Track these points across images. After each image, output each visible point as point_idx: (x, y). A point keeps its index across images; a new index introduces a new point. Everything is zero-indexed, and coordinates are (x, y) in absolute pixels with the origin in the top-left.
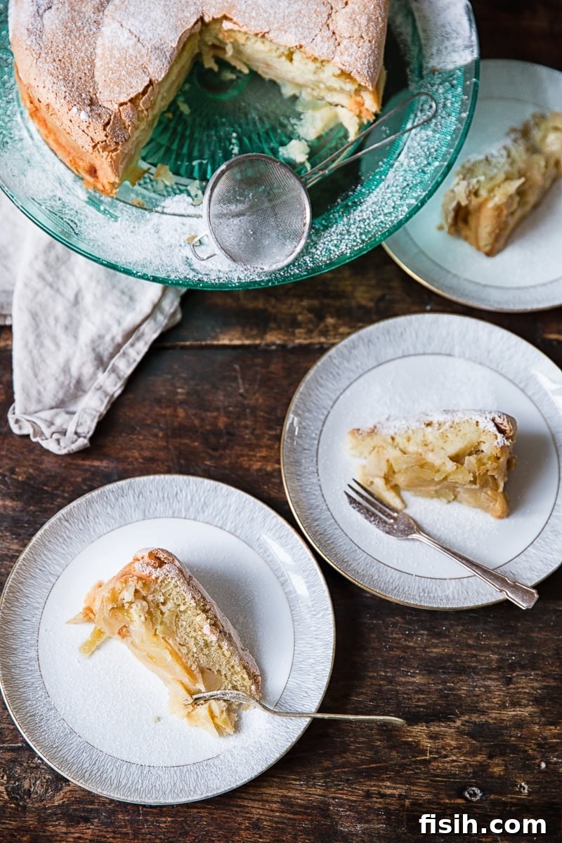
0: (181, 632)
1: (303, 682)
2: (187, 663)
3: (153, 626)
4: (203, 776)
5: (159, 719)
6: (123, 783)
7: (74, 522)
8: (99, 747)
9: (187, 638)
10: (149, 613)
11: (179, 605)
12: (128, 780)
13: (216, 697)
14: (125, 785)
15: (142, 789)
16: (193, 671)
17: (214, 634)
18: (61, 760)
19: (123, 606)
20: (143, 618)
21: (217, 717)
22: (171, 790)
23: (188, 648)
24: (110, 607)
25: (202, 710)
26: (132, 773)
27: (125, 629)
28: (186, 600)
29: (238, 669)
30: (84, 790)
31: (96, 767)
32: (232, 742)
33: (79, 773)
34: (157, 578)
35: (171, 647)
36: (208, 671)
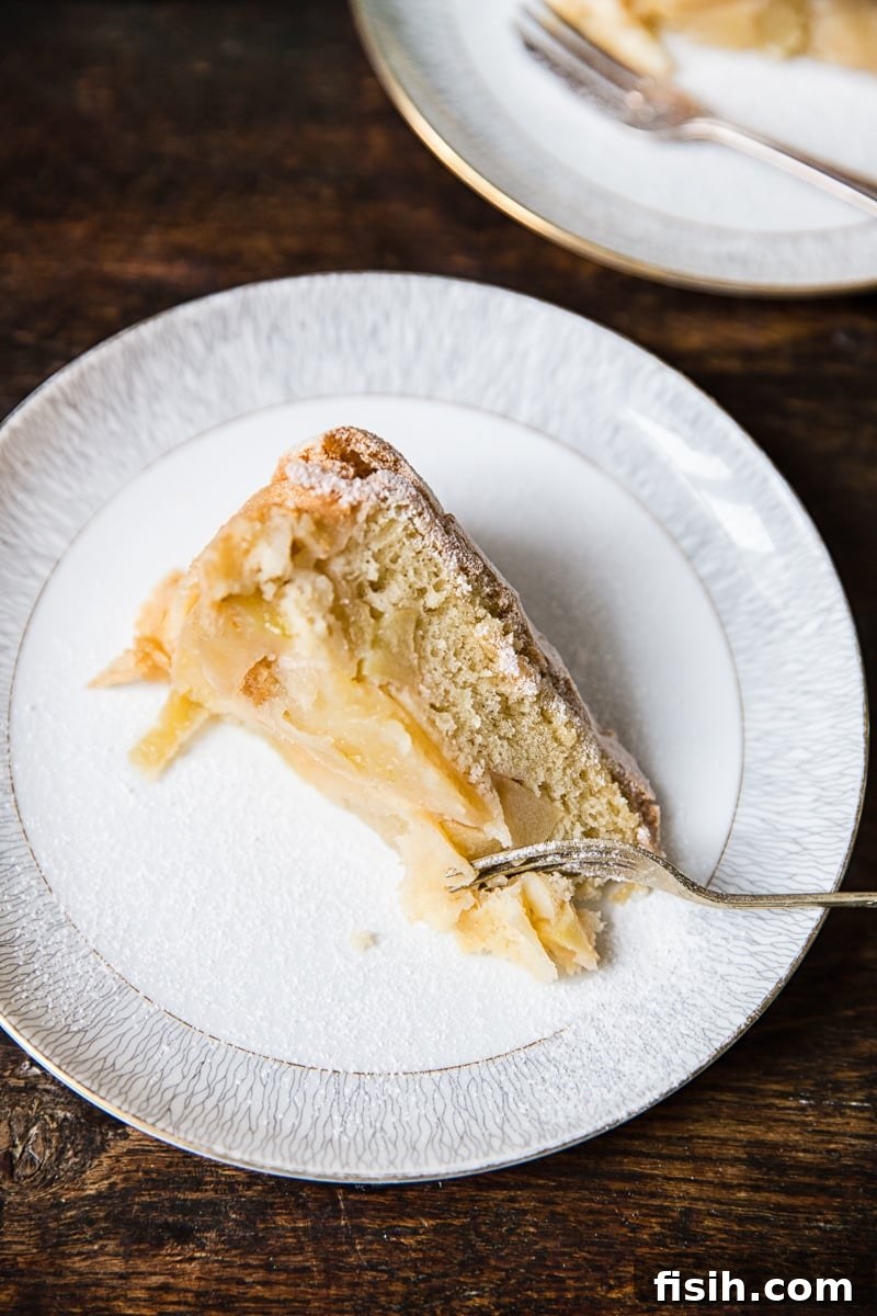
0: (434, 672)
1: (779, 813)
2: (455, 760)
3: (351, 650)
4: (519, 1093)
5: (374, 939)
6: (287, 1126)
7: (94, 413)
8: (208, 1028)
9: (452, 688)
10: (337, 611)
11: (422, 592)
12: (300, 1115)
13: (540, 863)
14: (294, 1130)
15: (345, 1139)
16: (474, 786)
17: (529, 675)
18: (98, 1067)
19: (259, 592)
20: (321, 626)
21: (547, 921)
22: (431, 1140)
23: (456, 718)
24: (220, 591)
25: (504, 903)
26: (310, 1094)
27: (265, 673)
28: (443, 576)
29: (599, 780)
30: (169, 1149)
31: (202, 1084)
32: (596, 992)
33: (154, 1101)
34: (355, 509)
35: (408, 714)
36: (517, 785)
